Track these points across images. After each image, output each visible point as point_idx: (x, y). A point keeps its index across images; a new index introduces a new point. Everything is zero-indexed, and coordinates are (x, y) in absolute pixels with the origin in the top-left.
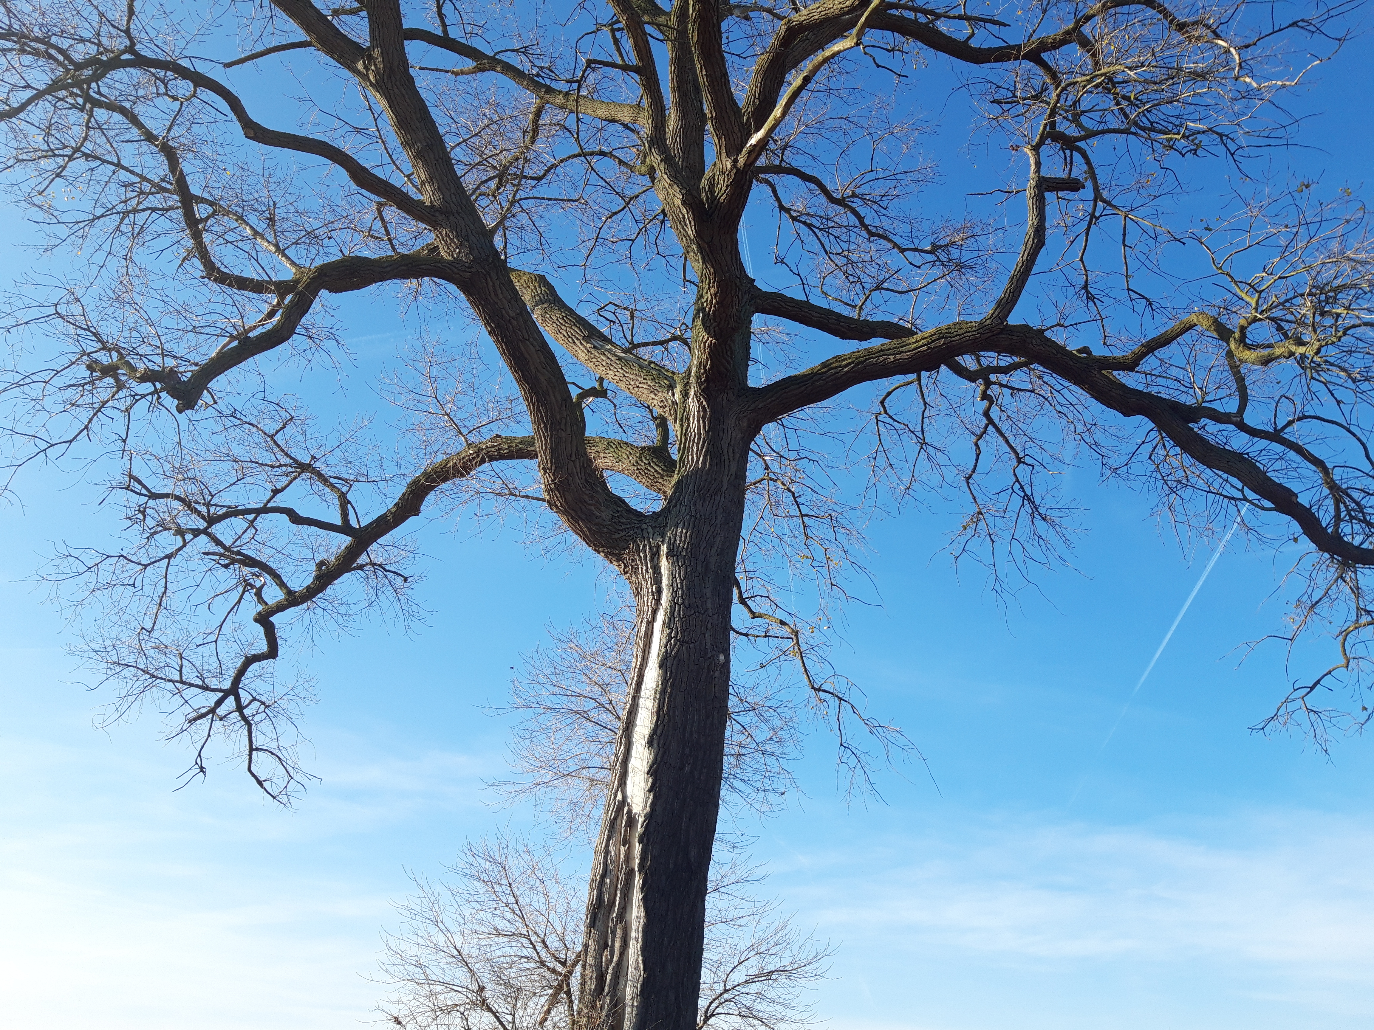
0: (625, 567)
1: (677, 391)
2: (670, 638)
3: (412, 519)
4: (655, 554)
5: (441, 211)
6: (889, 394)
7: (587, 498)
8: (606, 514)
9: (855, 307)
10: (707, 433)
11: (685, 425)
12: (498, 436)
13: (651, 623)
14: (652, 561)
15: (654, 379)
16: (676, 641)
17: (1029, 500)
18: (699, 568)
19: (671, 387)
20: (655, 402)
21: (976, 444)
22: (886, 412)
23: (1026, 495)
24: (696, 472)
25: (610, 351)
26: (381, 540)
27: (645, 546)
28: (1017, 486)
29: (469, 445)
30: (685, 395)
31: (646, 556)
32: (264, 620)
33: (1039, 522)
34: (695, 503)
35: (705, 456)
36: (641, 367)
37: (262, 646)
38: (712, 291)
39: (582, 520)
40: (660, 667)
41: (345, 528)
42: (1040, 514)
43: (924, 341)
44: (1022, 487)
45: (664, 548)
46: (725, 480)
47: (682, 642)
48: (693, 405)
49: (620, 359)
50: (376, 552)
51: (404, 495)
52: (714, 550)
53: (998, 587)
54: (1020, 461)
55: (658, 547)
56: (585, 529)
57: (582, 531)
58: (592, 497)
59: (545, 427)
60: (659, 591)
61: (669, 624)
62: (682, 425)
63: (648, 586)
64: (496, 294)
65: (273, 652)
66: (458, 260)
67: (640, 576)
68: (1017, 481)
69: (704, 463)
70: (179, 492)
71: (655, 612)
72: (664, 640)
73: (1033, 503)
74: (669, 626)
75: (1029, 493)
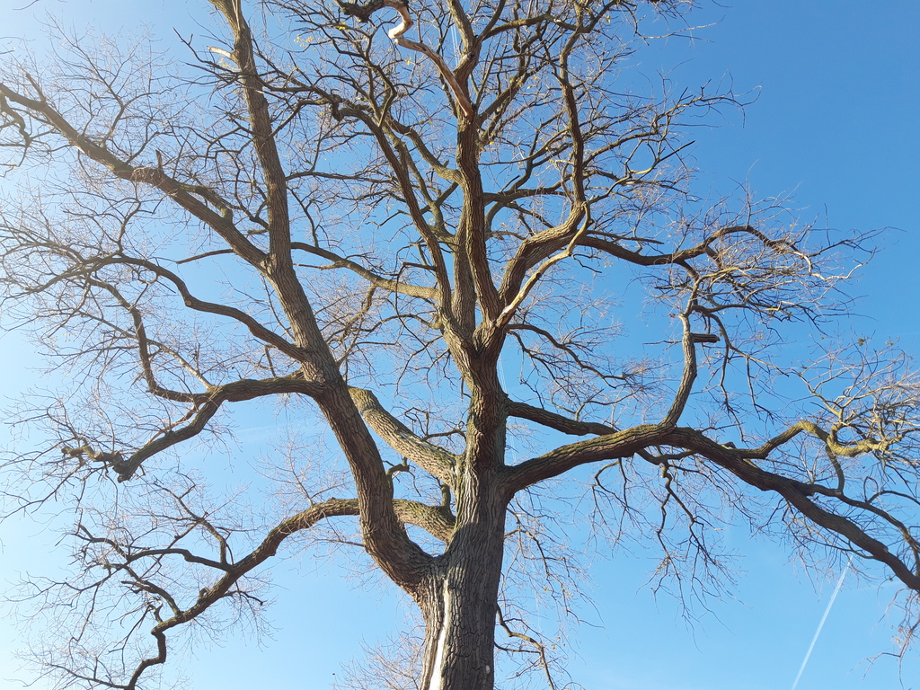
0: (418, 596)
1: (457, 467)
2: (450, 653)
3: (270, 558)
4: (440, 587)
5: (306, 351)
6: (601, 471)
7: (392, 544)
8: (405, 556)
9: (574, 413)
10: (477, 497)
11: (462, 492)
12: (333, 498)
13: (436, 640)
14: (437, 592)
15: (441, 459)
16: (455, 655)
17: (702, 549)
18: (471, 597)
19: (453, 465)
20: (442, 475)
21: (663, 508)
22: (599, 484)
23: (700, 545)
24: (469, 525)
25: (412, 440)
26: (246, 574)
27: (432, 580)
28: (693, 539)
29: (313, 505)
30: (462, 471)
31: (433, 588)
32: (158, 633)
33: (710, 565)
34: (468, 549)
35: (476, 514)
36: (432, 451)
37: (155, 654)
38: (481, 402)
39: (389, 560)
40: (443, 676)
41: (223, 565)
42: (711, 559)
43: (622, 437)
44: (697, 539)
45: (446, 583)
46: (490, 532)
47: (459, 656)
48: (467, 477)
49: (419, 445)
50: (243, 582)
51: (265, 540)
52: (482, 584)
53: (686, 614)
54: (693, 521)
55: (442, 582)
56: (390, 567)
57: (388, 569)
58: (396, 543)
59: (366, 492)
60: (442, 615)
61: (449, 641)
62: (460, 492)
63: (434, 612)
64: (339, 404)
65: (162, 658)
66: (315, 382)
67: (429, 604)
68: (693, 535)
69: (475, 519)
70: (111, 538)
71: (439, 631)
72: (445, 654)
73: (706, 551)
74: (449, 643)
75: (702, 544)
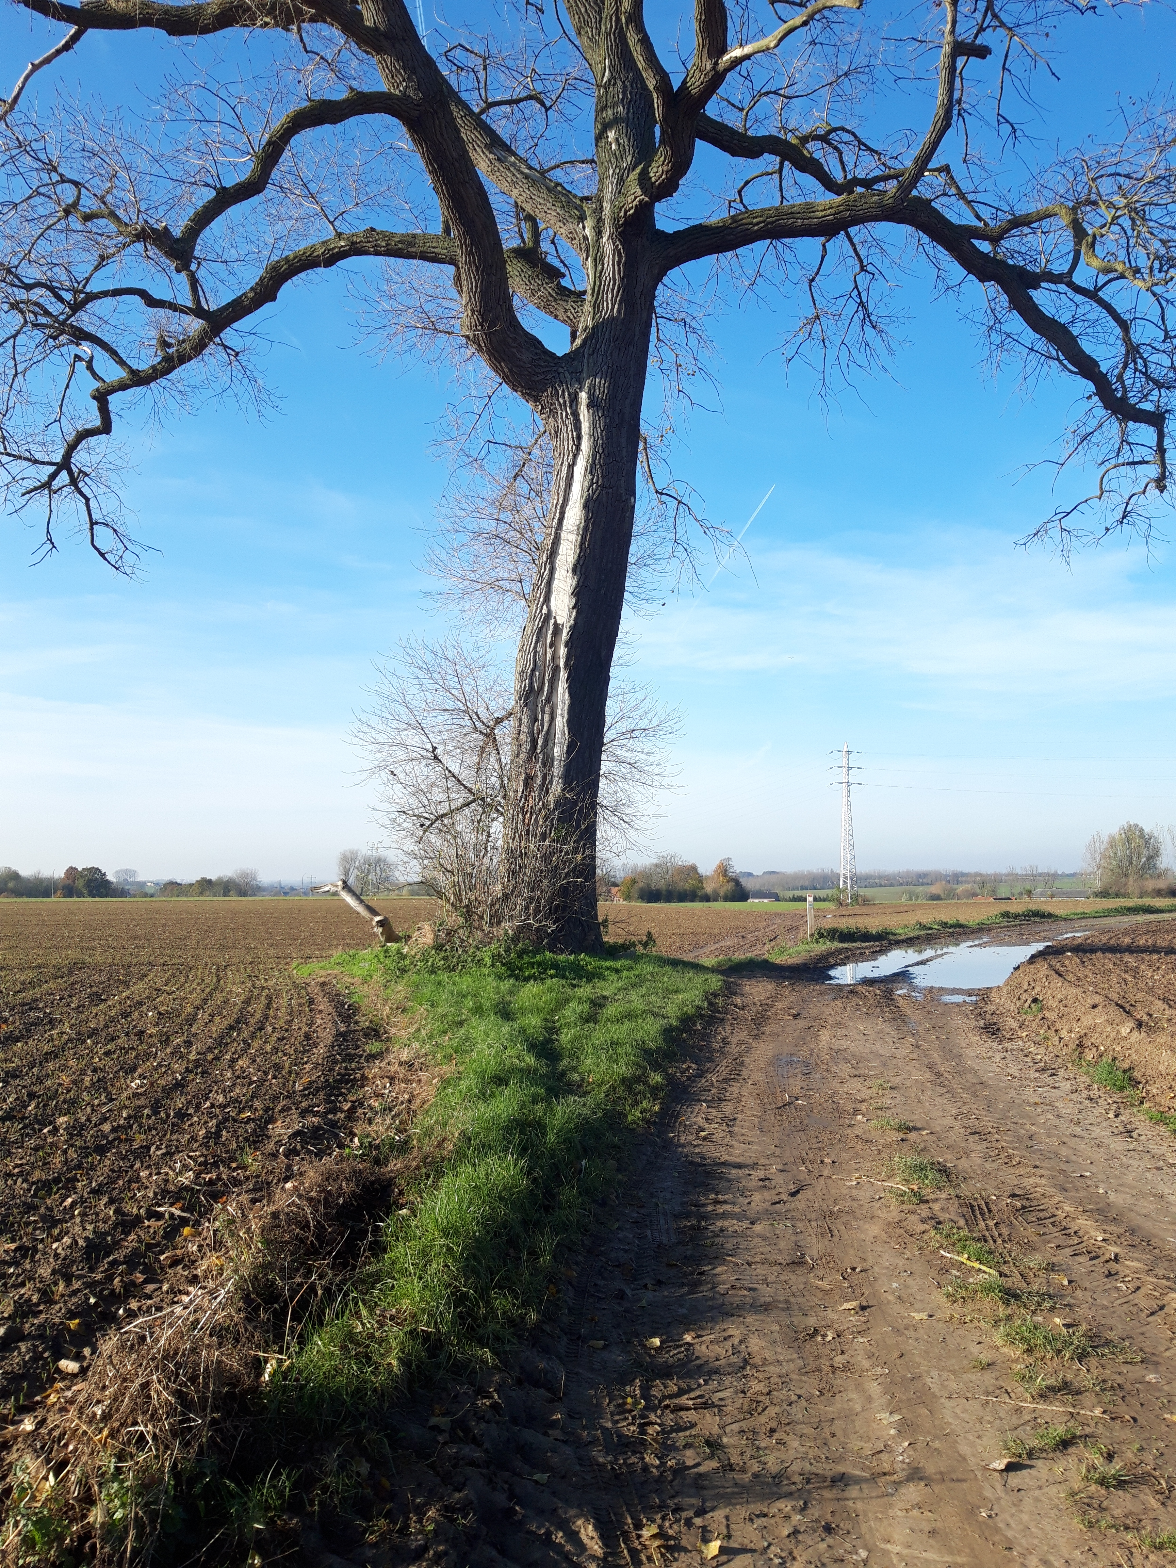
0: (542, 408)
1: (589, 223)
2: (592, 484)
3: (268, 305)
4: (574, 400)
5: (385, 35)
6: (747, 183)
7: (510, 341)
8: (526, 356)
10: (622, 279)
11: (599, 268)
12: (372, 229)
13: (571, 467)
14: (571, 407)
15: (563, 207)
16: (598, 486)
17: (863, 306)
18: (616, 418)
19: (582, 218)
20: (563, 231)
21: (824, 246)
22: (741, 202)
23: (861, 302)
24: (612, 319)
25: (513, 164)
27: (563, 391)
28: (855, 292)
29: (339, 235)
30: (599, 233)
31: (565, 402)
32: (101, 398)
33: (868, 329)
34: (611, 353)
35: (620, 304)
36: (549, 190)
37: (96, 422)
39: (504, 361)
40: (584, 508)
41: (199, 312)
42: (870, 321)
44: (859, 294)
45: (583, 396)
46: (637, 329)
47: (602, 487)
48: (607, 246)
49: (527, 177)
51: (261, 279)
52: (628, 401)
53: (823, 393)
54: (863, 269)
55: (576, 394)
56: (506, 370)
57: (503, 371)
58: (514, 339)
60: (579, 437)
61: (591, 469)
62: (596, 266)
63: (567, 432)
64: (442, 135)
65: (106, 428)
66: (405, 96)
67: (560, 421)
68: (856, 287)
69: (619, 311)
71: (575, 456)
72: (586, 484)
73: (867, 309)
74: (591, 473)
75: (864, 300)
